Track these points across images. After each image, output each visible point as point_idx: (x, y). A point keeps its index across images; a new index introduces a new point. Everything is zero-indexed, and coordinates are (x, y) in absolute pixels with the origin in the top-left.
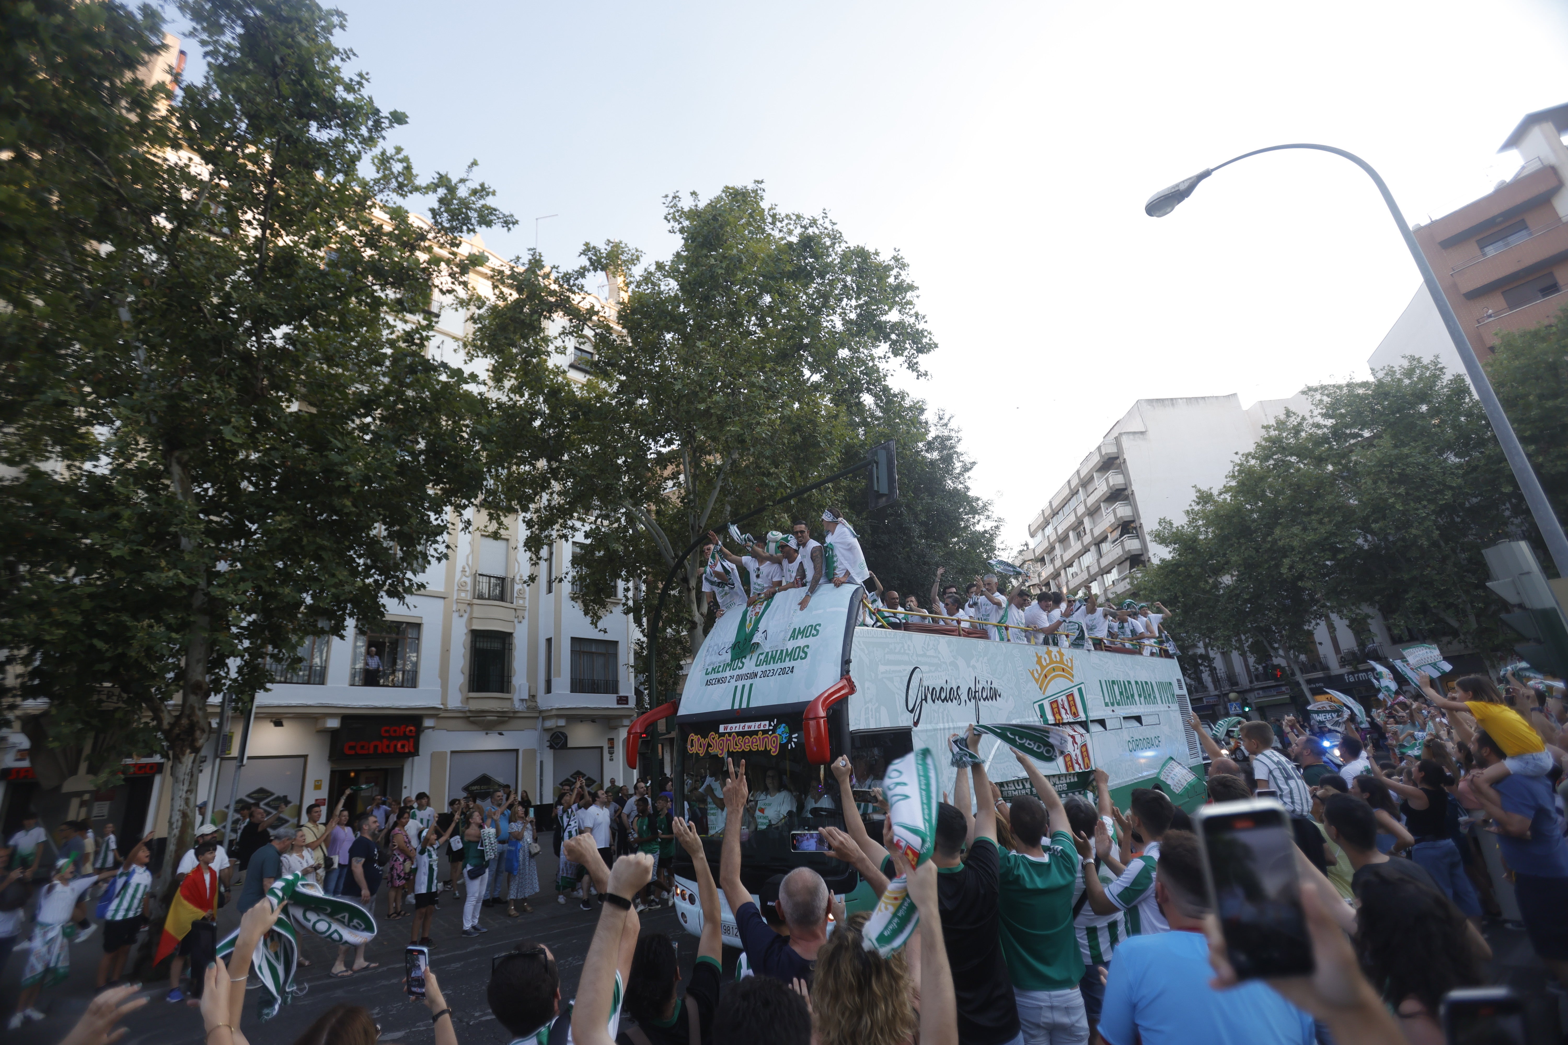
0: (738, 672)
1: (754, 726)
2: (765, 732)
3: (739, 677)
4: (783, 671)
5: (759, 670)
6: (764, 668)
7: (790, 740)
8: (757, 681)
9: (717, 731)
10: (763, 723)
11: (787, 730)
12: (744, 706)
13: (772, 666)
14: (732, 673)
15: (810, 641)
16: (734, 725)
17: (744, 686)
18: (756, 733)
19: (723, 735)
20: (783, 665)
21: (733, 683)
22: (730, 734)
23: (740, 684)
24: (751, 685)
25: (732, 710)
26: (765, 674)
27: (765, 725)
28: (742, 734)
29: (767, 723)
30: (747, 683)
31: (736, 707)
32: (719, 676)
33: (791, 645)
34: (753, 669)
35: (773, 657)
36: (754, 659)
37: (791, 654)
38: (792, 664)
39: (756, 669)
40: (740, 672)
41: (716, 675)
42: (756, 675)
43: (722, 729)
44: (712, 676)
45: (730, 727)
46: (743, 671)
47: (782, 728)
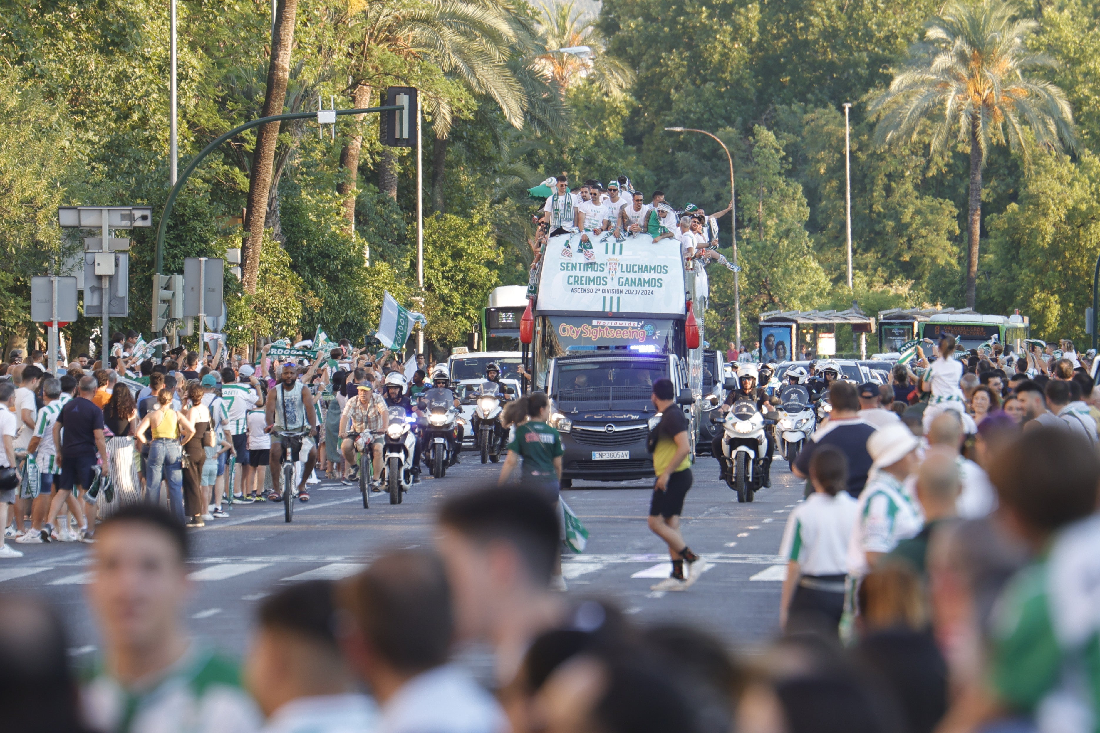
0: (601, 287)
1: (625, 323)
2: (633, 328)
3: (604, 291)
4: (645, 292)
5: (624, 288)
6: (627, 287)
7: (654, 334)
8: (622, 296)
9: (590, 324)
10: (632, 323)
11: (652, 328)
12: (615, 309)
13: (633, 288)
14: (596, 286)
15: (661, 276)
16: (607, 322)
17: (611, 298)
18: (627, 328)
19: (597, 327)
20: (644, 289)
21: (600, 294)
22: (603, 327)
23: (608, 296)
24: (619, 298)
25: (604, 312)
26: (628, 292)
27: (634, 323)
28: (615, 328)
29: (636, 323)
30: (615, 296)
31: (607, 309)
32: (585, 287)
33: (646, 276)
34: (617, 287)
35: (633, 282)
36: (616, 281)
37: (649, 282)
38: (651, 289)
39: (621, 288)
40: (605, 287)
41: (580, 286)
42: (621, 292)
43: (595, 322)
44: (576, 286)
45: (602, 322)
46: (608, 287)
47: (648, 327)
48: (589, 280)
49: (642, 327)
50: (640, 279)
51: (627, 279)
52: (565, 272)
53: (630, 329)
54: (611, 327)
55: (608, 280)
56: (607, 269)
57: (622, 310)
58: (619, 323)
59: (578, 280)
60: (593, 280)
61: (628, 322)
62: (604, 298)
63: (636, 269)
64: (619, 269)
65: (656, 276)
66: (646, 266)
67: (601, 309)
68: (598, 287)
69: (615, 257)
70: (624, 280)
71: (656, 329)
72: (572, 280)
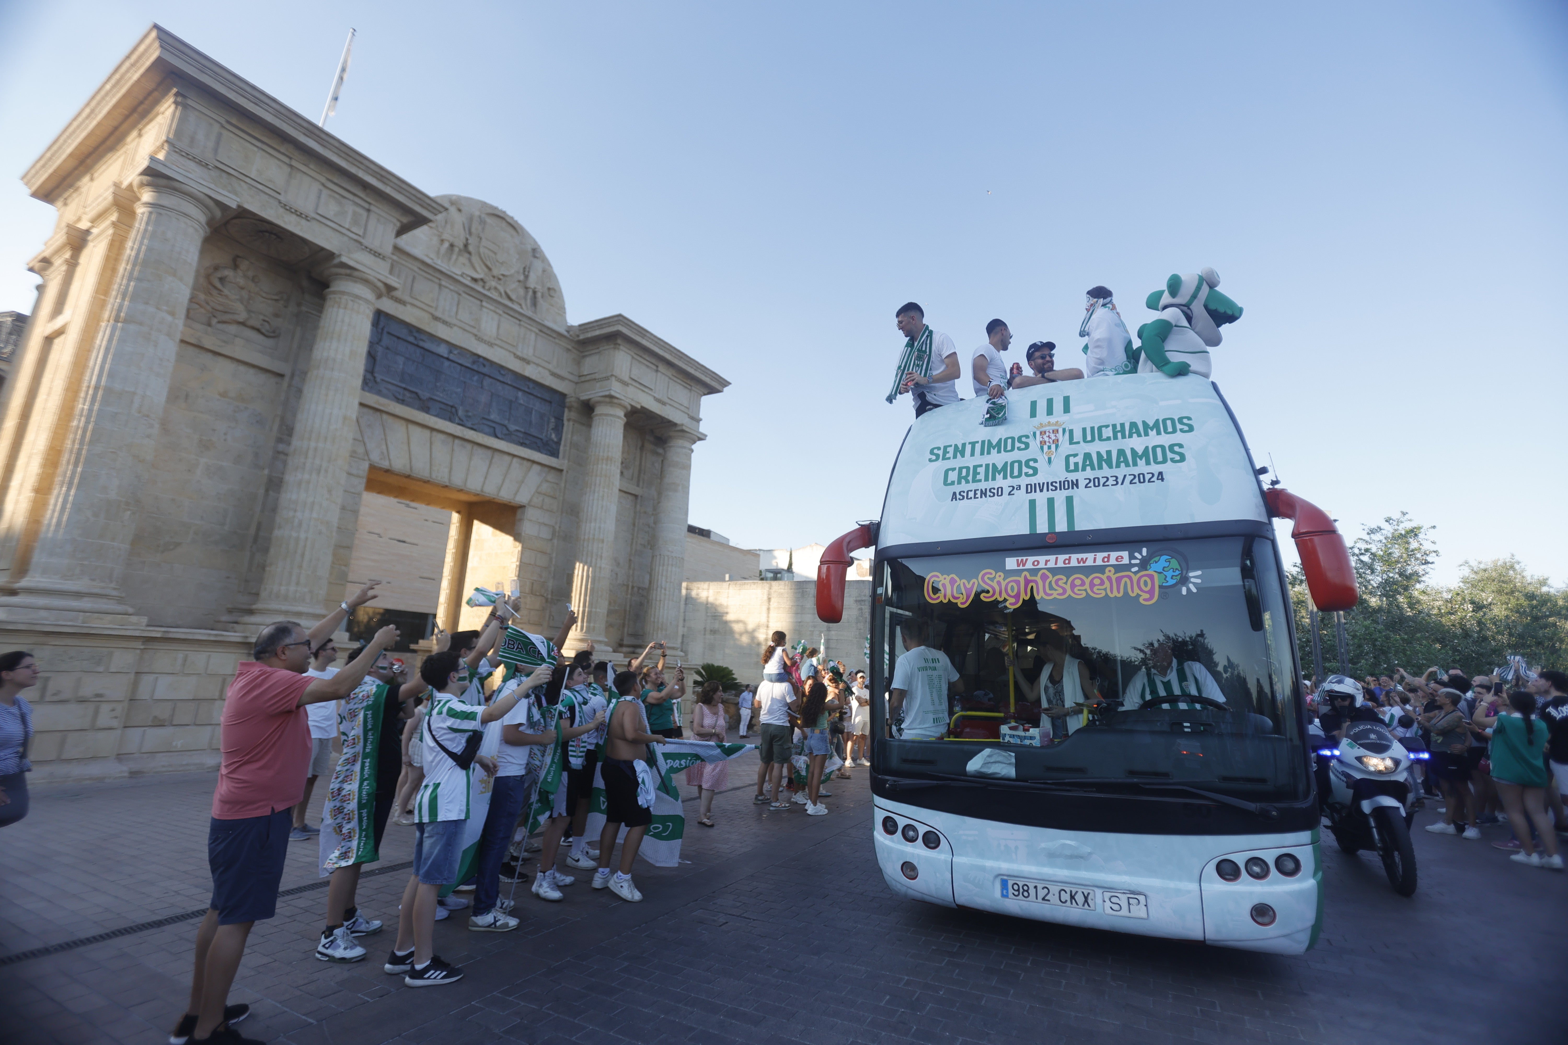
0: (1024, 481)
1: (1093, 558)
2: (1118, 568)
3: (1030, 489)
4: (1140, 478)
5: (1081, 476)
6: (1089, 473)
7: (1184, 580)
8: (1079, 494)
9: (1000, 567)
10: (1114, 555)
11: (1174, 563)
12: (1061, 526)
13: (1106, 471)
14: (1010, 481)
15: (1178, 438)
16: (1042, 559)
17: (1051, 502)
18: (1101, 569)
19: (1017, 572)
20: (1136, 471)
21: (1022, 497)
22: (1034, 572)
23: (1041, 498)
24: (1069, 500)
25: (1033, 536)
26: (1095, 482)
27: (1118, 556)
28: (1068, 571)
29: (1125, 554)
30: (1060, 496)
31: (1042, 529)
32: (983, 485)
33: (1138, 443)
34: (1061, 475)
35: (1105, 460)
36: (1059, 464)
37: (1147, 455)
38: (1155, 468)
39: (1072, 477)
40: (1033, 480)
41: (972, 486)
42: (1075, 484)
43: (1011, 563)
44: (964, 487)
45: (1030, 561)
46: (1040, 479)
47: (1162, 561)
48: (993, 471)
49: (1144, 564)
50: (1121, 452)
51: (1087, 456)
52: (940, 462)
53: (1110, 572)
54: (1054, 571)
55: (1042, 465)
56: (1034, 445)
57: (1081, 525)
58: (1075, 559)
59: (967, 475)
60: (1005, 470)
61: (1100, 556)
62: (1032, 503)
63: (1108, 432)
64: (1064, 440)
65: (1165, 440)
66: (1133, 425)
67: (1026, 531)
68: (1015, 482)
69: (1052, 419)
70: (1079, 459)
71: (1186, 565)
72: (953, 476)
